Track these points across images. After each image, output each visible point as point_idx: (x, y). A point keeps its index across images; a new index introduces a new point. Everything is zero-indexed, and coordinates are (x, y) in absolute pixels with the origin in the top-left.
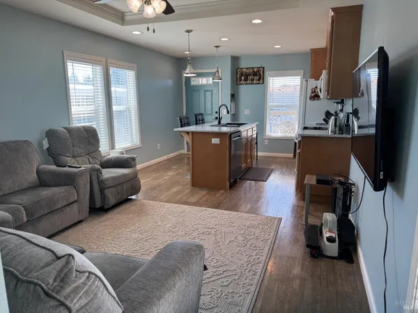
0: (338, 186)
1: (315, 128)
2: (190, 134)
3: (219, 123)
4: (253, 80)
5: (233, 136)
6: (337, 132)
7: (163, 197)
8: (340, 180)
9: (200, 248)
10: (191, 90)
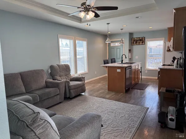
0: (177, 93)
1: (169, 65)
2: (108, 67)
3: (122, 62)
4: (139, 43)
5: (127, 68)
6: (179, 67)
7: (94, 95)
8: (178, 91)
9: (99, 117)
10: (111, 48)
